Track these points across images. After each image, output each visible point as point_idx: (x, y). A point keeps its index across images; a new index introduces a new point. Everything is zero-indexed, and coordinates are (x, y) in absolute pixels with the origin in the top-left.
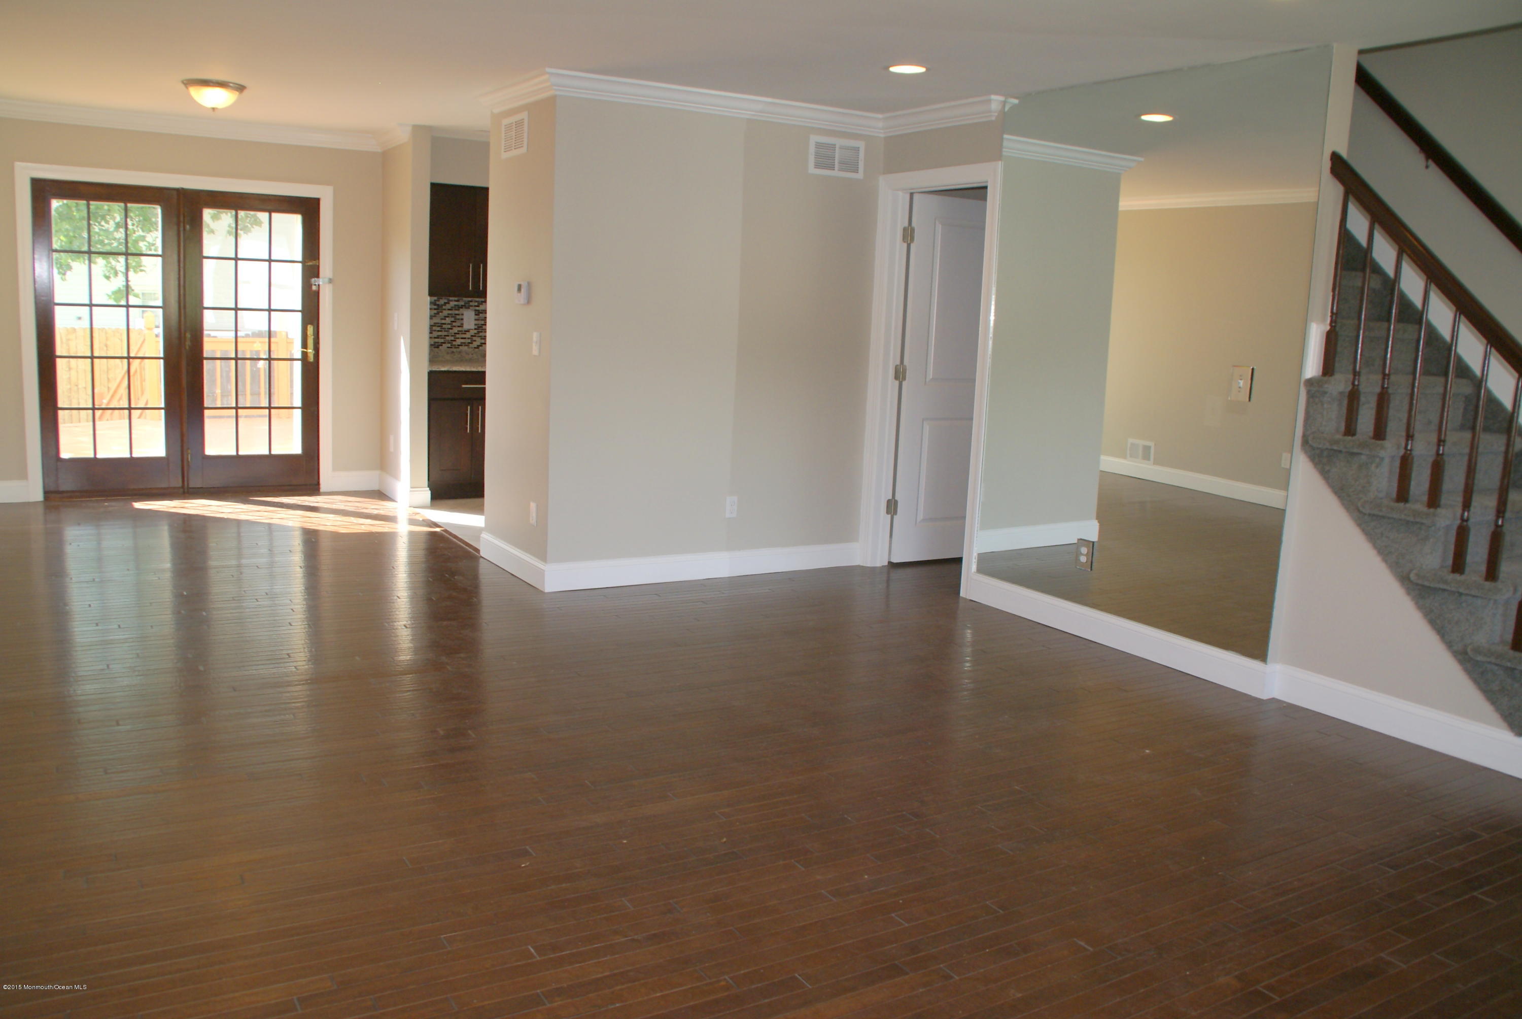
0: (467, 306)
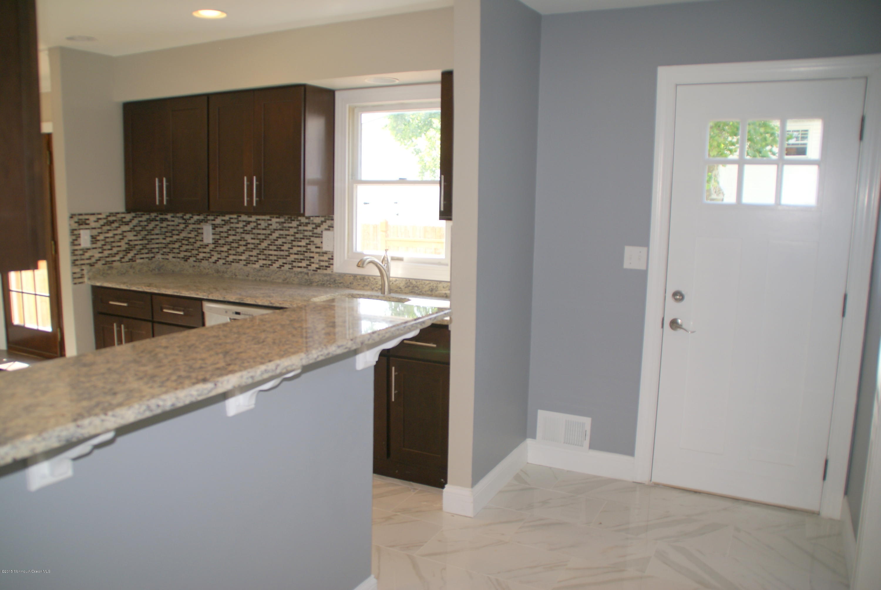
0: (206, 221)
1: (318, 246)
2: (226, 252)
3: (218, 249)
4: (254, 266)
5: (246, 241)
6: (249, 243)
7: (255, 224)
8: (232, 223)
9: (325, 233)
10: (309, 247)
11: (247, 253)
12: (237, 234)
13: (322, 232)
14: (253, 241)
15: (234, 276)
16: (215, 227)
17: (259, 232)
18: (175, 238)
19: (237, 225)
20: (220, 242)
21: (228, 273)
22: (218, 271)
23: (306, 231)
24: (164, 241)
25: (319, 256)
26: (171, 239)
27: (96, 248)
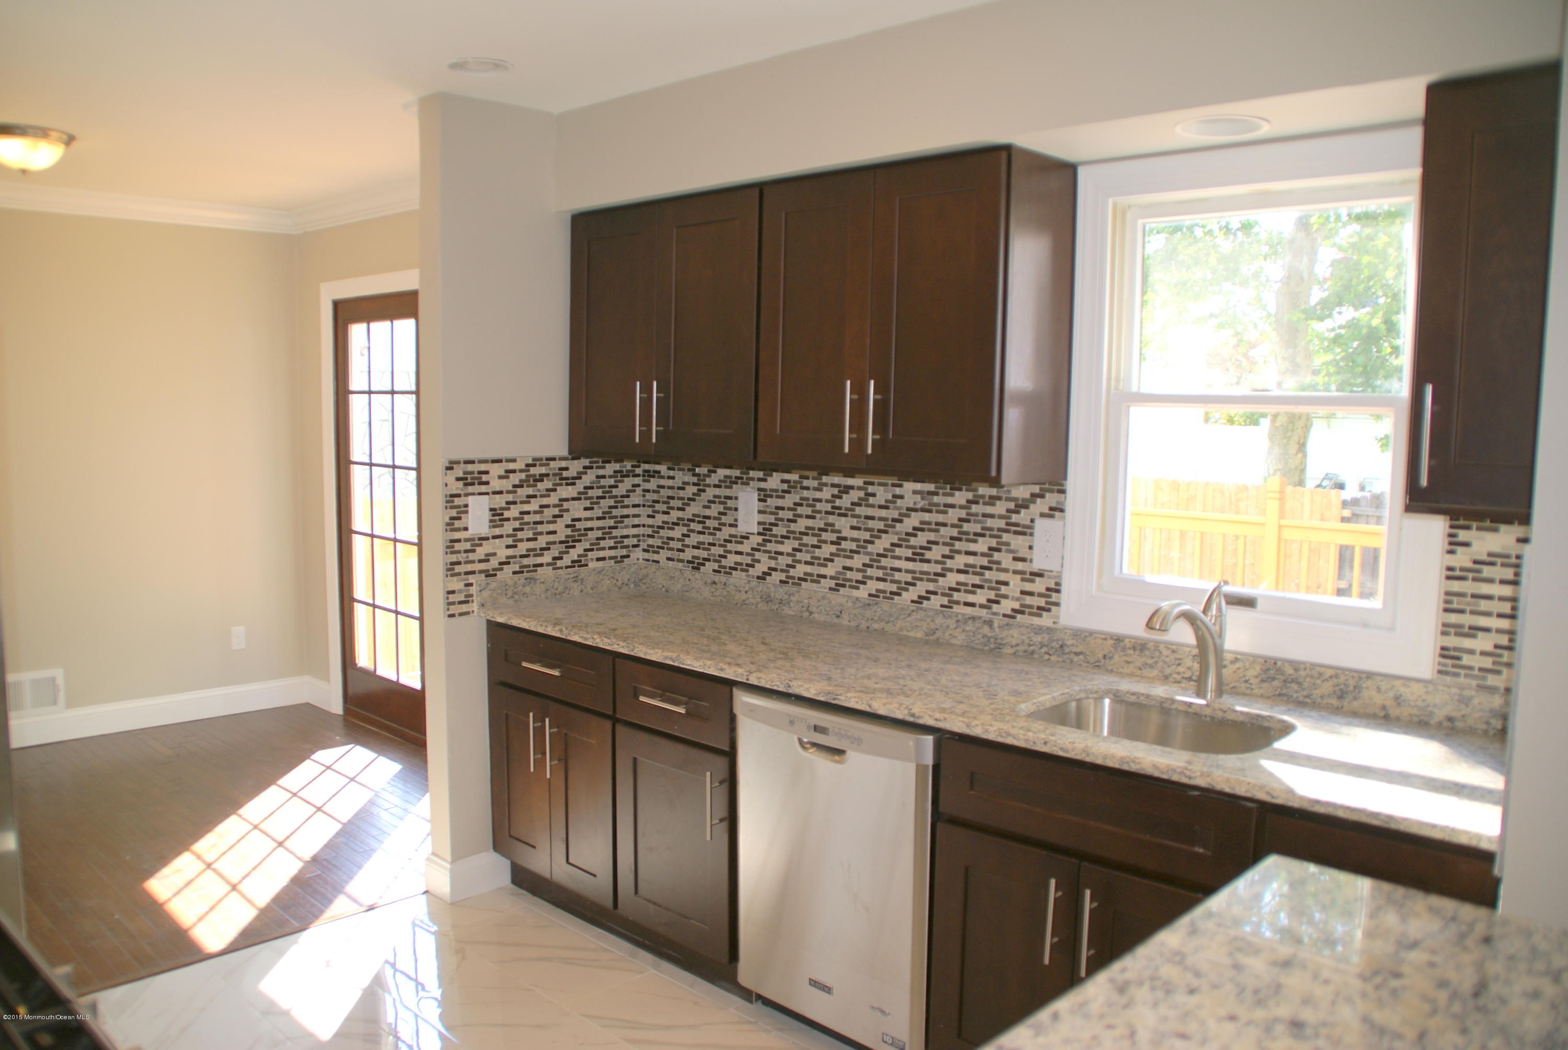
1: (1020, 555)
2: (788, 555)
3: (770, 547)
4: (855, 593)
5: (839, 532)
6: (845, 539)
7: (861, 494)
8: (807, 488)
9: (1040, 524)
10: (997, 556)
11: (840, 562)
12: (818, 516)
13: (1032, 521)
14: (855, 534)
15: (806, 614)
16: (764, 496)
17: (870, 512)
18: (675, 515)
19: (818, 495)
20: (775, 530)
21: (792, 604)
22: (768, 599)
23: (992, 516)
24: (650, 521)
25: (1023, 580)
26: (665, 518)
27: (501, 536)
